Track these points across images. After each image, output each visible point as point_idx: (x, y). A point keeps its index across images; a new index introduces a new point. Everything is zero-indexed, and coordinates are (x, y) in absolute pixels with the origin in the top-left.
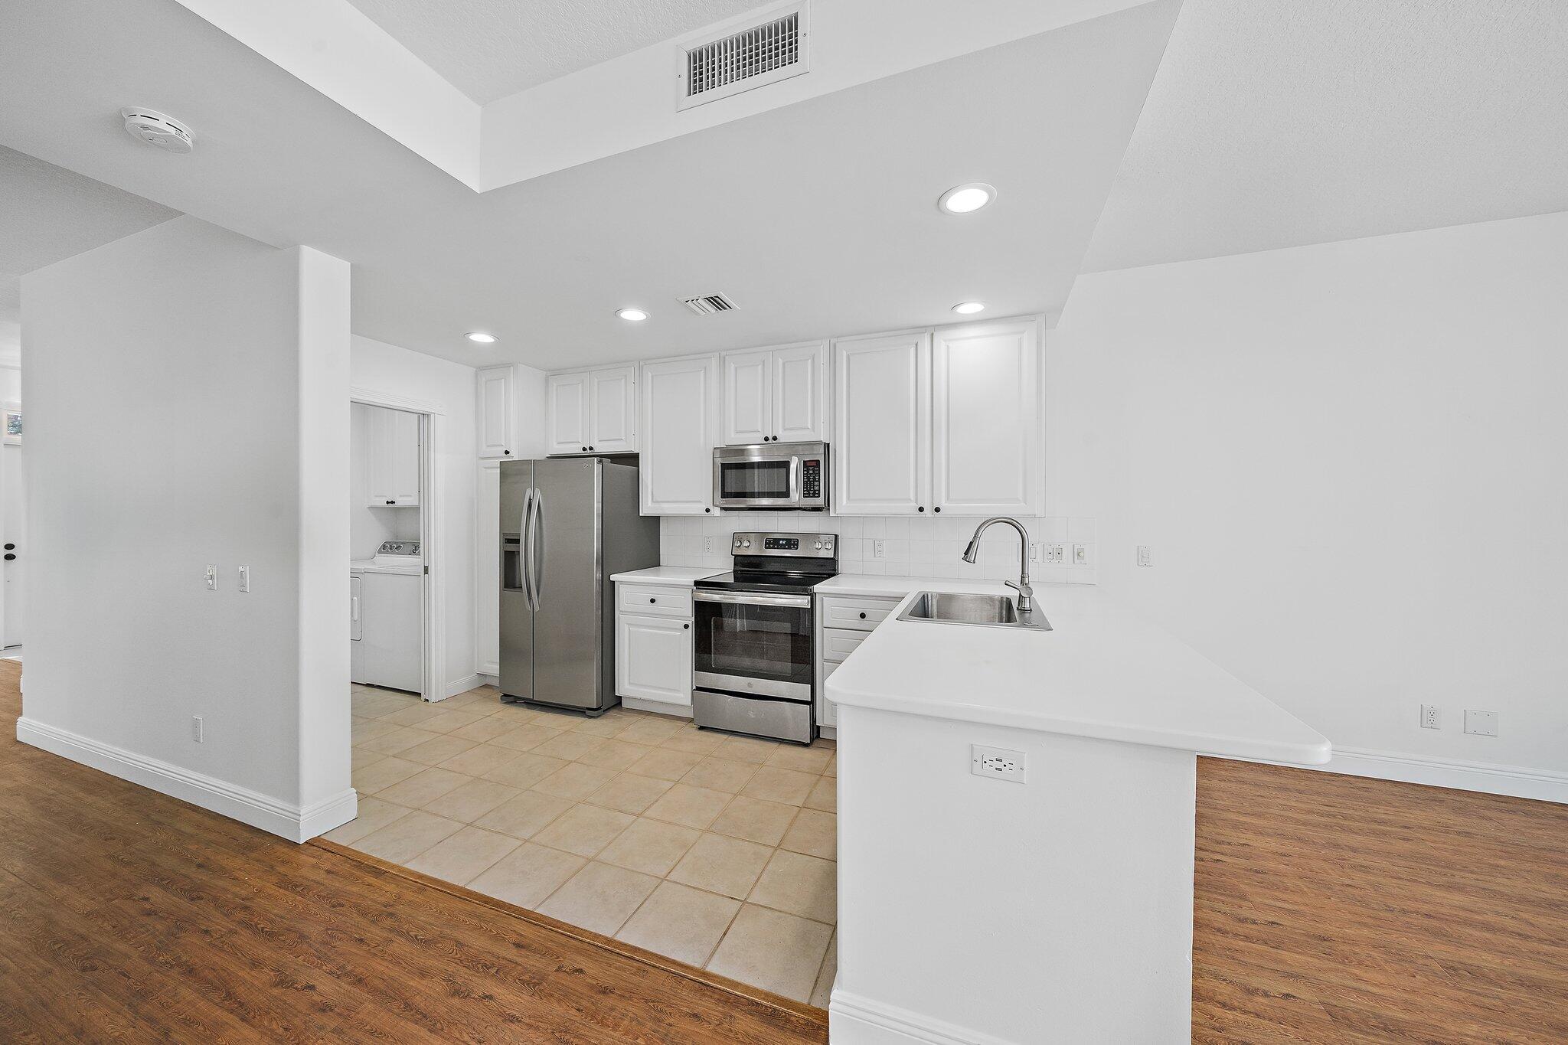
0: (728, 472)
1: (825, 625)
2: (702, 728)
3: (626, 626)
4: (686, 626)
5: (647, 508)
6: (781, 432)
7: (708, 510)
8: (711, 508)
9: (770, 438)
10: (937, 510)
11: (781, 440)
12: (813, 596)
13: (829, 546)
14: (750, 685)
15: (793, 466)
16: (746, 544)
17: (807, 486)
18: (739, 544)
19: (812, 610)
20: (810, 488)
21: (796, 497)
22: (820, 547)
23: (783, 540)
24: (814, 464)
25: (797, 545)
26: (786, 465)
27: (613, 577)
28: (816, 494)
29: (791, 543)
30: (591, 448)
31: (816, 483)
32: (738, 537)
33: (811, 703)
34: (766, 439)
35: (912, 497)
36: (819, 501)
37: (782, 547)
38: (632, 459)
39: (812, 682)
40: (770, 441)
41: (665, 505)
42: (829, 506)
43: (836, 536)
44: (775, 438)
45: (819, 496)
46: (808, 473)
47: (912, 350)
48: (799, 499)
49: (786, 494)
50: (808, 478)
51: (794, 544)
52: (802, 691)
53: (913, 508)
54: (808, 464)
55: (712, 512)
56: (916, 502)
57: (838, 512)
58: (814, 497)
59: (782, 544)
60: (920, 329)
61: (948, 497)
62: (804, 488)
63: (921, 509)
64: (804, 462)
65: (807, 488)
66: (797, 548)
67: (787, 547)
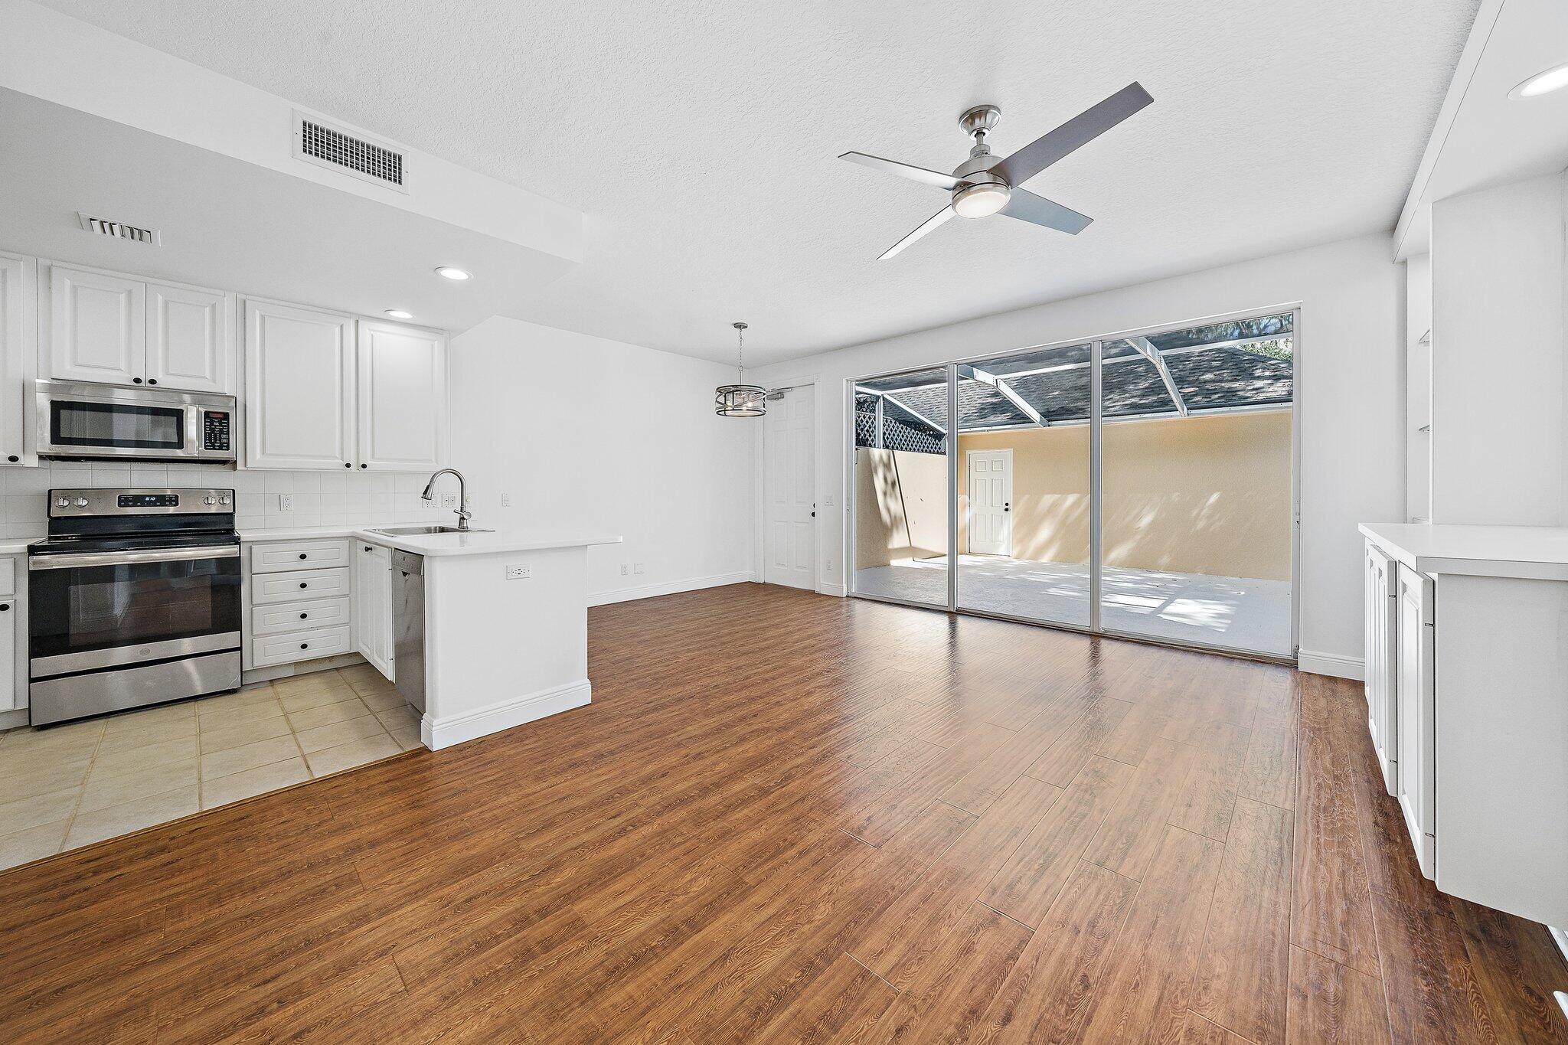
0: (64, 414)
1: (254, 571)
2: (43, 728)
7: (13, 459)
8: (21, 456)
9: (144, 381)
10: (364, 466)
11: (162, 385)
13: (227, 501)
14: (144, 652)
15: (189, 416)
16: (80, 502)
18: (65, 504)
19: (236, 560)
20: (216, 439)
21: (193, 449)
22: (212, 502)
23: (153, 496)
24: (221, 416)
25: (176, 501)
26: (179, 413)
28: (224, 447)
29: (162, 500)
31: (223, 436)
33: (241, 649)
34: (137, 381)
35: (338, 454)
36: (226, 454)
37: (154, 504)
39: (238, 628)
40: (144, 384)
42: (236, 459)
43: (235, 492)
44: (152, 381)
45: (228, 449)
46: (212, 424)
47: (337, 330)
48: (198, 451)
49: (180, 445)
50: (213, 430)
51: (169, 501)
53: (339, 463)
54: (211, 415)
55: (21, 460)
56: (342, 459)
57: (248, 465)
58: (221, 448)
59: (150, 501)
60: (346, 314)
61: (373, 456)
62: (205, 440)
63: (348, 465)
64: (207, 414)
65: (210, 439)
66: (177, 504)
67: (158, 504)
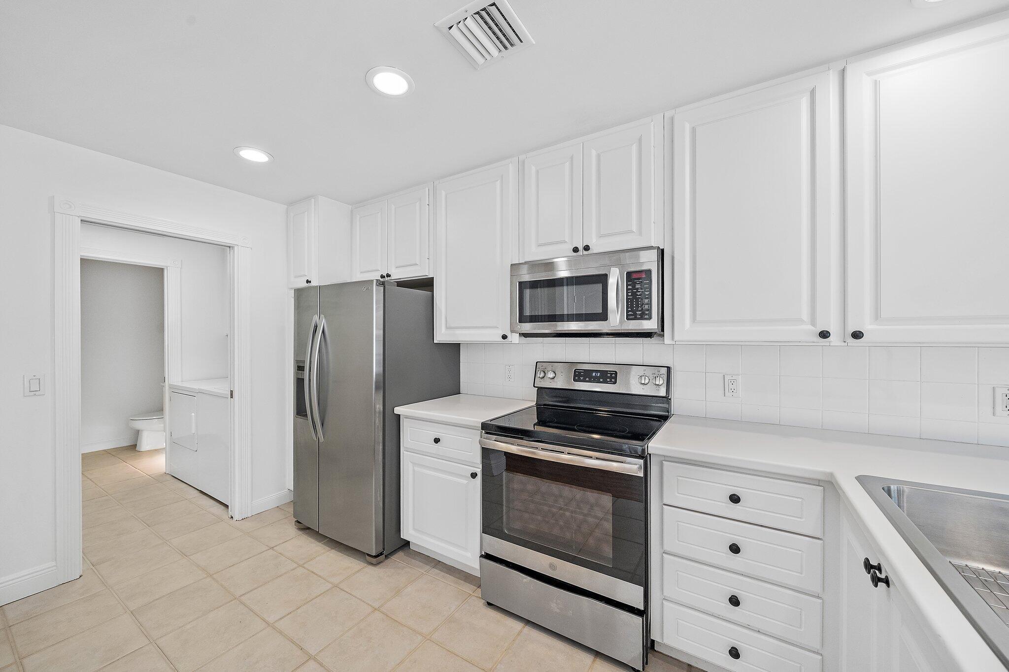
0: (527, 292)
1: (665, 502)
2: (489, 604)
3: (411, 465)
4: (474, 475)
5: (442, 335)
6: (594, 241)
7: (504, 337)
8: (508, 334)
9: (581, 248)
10: (857, 335)
11: (594, 249)
12: (644, 456)
13: (660, 381)
14: (552, 567)
15: (612, 281)
16: (551, 375)
17: (632, 305)
18: (542, 375)
19: (645, 480)
20: (637, 306)
21: (616, 319)
22: (647, 381)
23: (597, 371)
24: (643, 275)
25: (616, 378)
26: (602, 279)
27: (398, 410)
28: (645, 315)
29: (609, 376)
30: (388, 275)
31: (645, 301)
32: (540, 367)
33: (642, 613)
34: (576, 250)
35: (805, 315)
36: (650, 325)
37: (596, 380)
38: (427, 284)
39: (645, 583)
40: (581, 253)
41: (458, 332)
42: (663, 330)
43: (669, 368)
44: (587, 248)
45: (650, 318)
46: (634, 287)
48: (621, 322)
49: (603, 316)
50: (634, 295)
51: (611, 378)
52: (630, 593)
53: (807, 331)
54: (634, 276)
55: (509, 338)
56: (813, 323)
57: (676, 338)
58: (642, 318)
59: (596, 377)
60: (823, 63)
61: (877, 316)
62: (627, 307)
63: (824, 335)
64: (629, 274)
65: (632, 307)
66: (615, 383)
67: (601, 380)
